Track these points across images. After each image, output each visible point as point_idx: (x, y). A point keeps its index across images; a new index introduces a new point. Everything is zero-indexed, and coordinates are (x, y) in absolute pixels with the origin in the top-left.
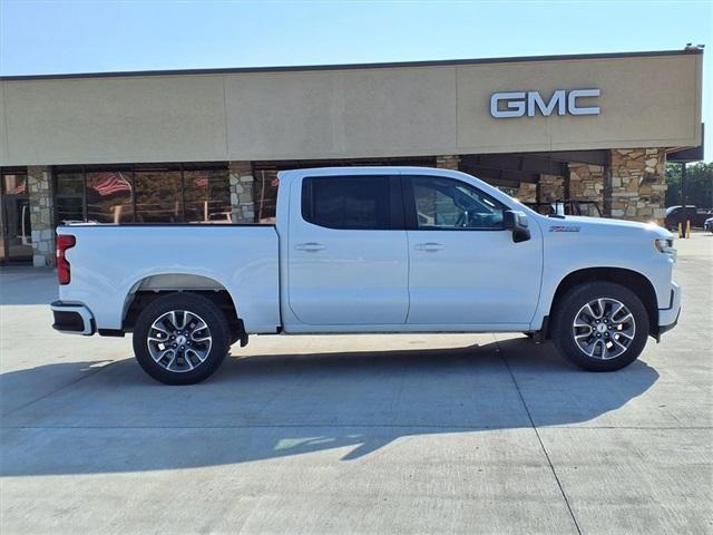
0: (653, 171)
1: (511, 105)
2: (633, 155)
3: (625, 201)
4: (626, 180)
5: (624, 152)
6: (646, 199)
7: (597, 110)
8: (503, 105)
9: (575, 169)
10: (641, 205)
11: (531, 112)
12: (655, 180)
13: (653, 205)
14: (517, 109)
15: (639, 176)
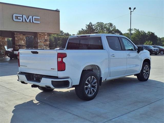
0: (46, 39)
1: (19, 18)
2: (42, 34)
3: (41, 46)
4: (41, 40)
5: (40, 33)
6: (45, 46)
7: (39, 22)
8: (17, 17)
9: (16, 37)
10: (44, 47)
11: (24, 20)
12: (47, 41)
13: (47, 47)
14: (20, 19)
15: (44, 40)
